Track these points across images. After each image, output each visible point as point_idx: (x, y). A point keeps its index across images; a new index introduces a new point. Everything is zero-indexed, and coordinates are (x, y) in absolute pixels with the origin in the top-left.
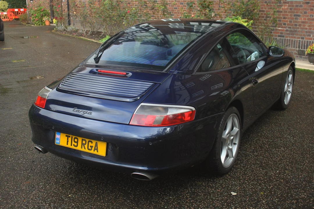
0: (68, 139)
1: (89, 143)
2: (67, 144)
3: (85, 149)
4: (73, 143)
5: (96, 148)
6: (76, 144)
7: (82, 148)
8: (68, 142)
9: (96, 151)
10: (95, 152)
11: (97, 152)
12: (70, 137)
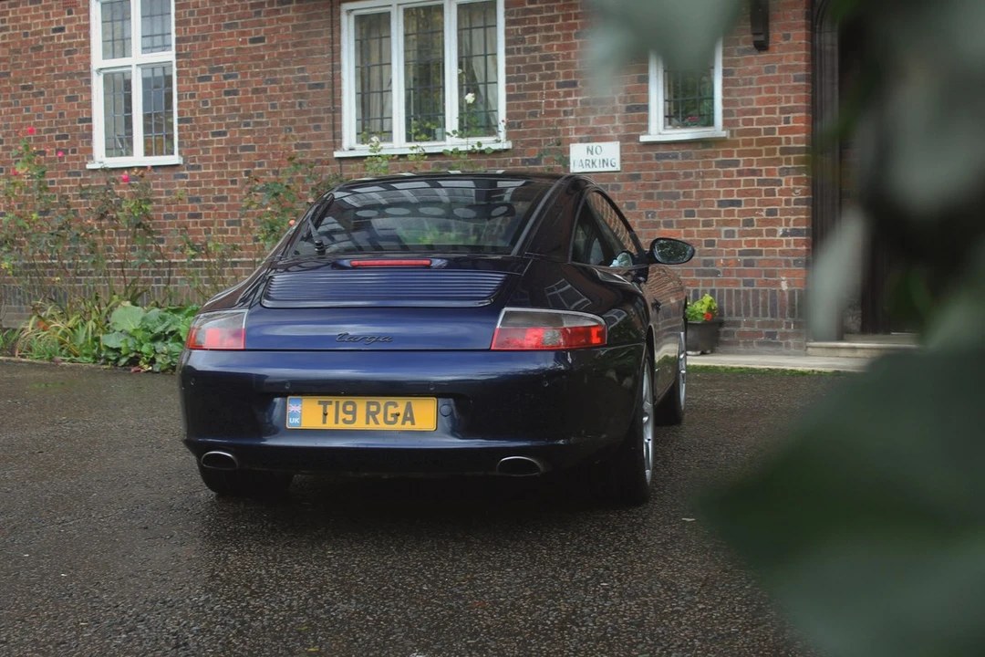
0: (325, 409)
1: (389, 407)
2: (324, 422)
4: (342, 415)
5: (408, 416)
6: (349, 417)
7: (368, 423)
9: (408, 423)
10: (408, 426)
11: (413, 423)
12: (330, 403)
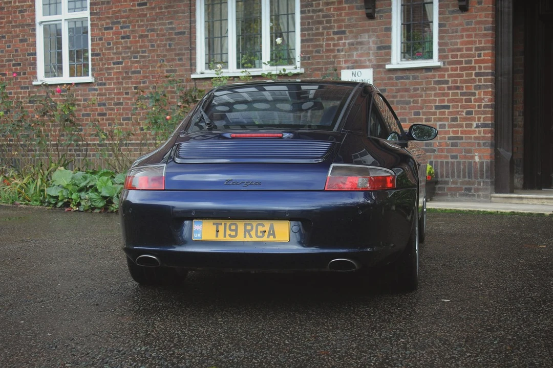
0: (217, 228)
1: (259, 227)
2: (217, 236)
3: (251, 237)
4: (228, 232)
5: (272, 232)
6: (233, 233)
7: (245, 237)
8: (218, 231)
9: (271, 237)
10: (271, 239)
11: (274, 237)
12: (221, 224)
